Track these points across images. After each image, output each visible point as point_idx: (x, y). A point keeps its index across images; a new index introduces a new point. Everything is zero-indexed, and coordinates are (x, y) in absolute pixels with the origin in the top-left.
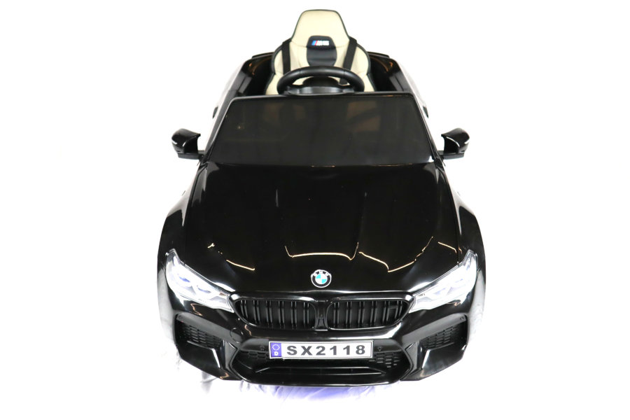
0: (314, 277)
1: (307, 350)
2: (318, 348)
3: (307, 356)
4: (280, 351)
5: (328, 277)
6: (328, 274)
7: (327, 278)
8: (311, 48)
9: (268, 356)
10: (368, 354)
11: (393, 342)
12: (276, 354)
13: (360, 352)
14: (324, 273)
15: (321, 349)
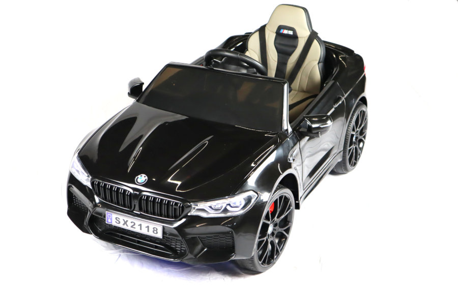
0: (138, 178)
1: (125, 223)
2: (132, 222)
3: (125, 227)
4: (111, 219)
5: (146, 179)
6: (147, 178)
7: (144, 180)
8: (279, 34)
9: (105, 220)
10: (159, 235)
11: (176, 232)
12: (109, 221)
13: (155, 232)
14: (145, 177)
15: (133, 224)
